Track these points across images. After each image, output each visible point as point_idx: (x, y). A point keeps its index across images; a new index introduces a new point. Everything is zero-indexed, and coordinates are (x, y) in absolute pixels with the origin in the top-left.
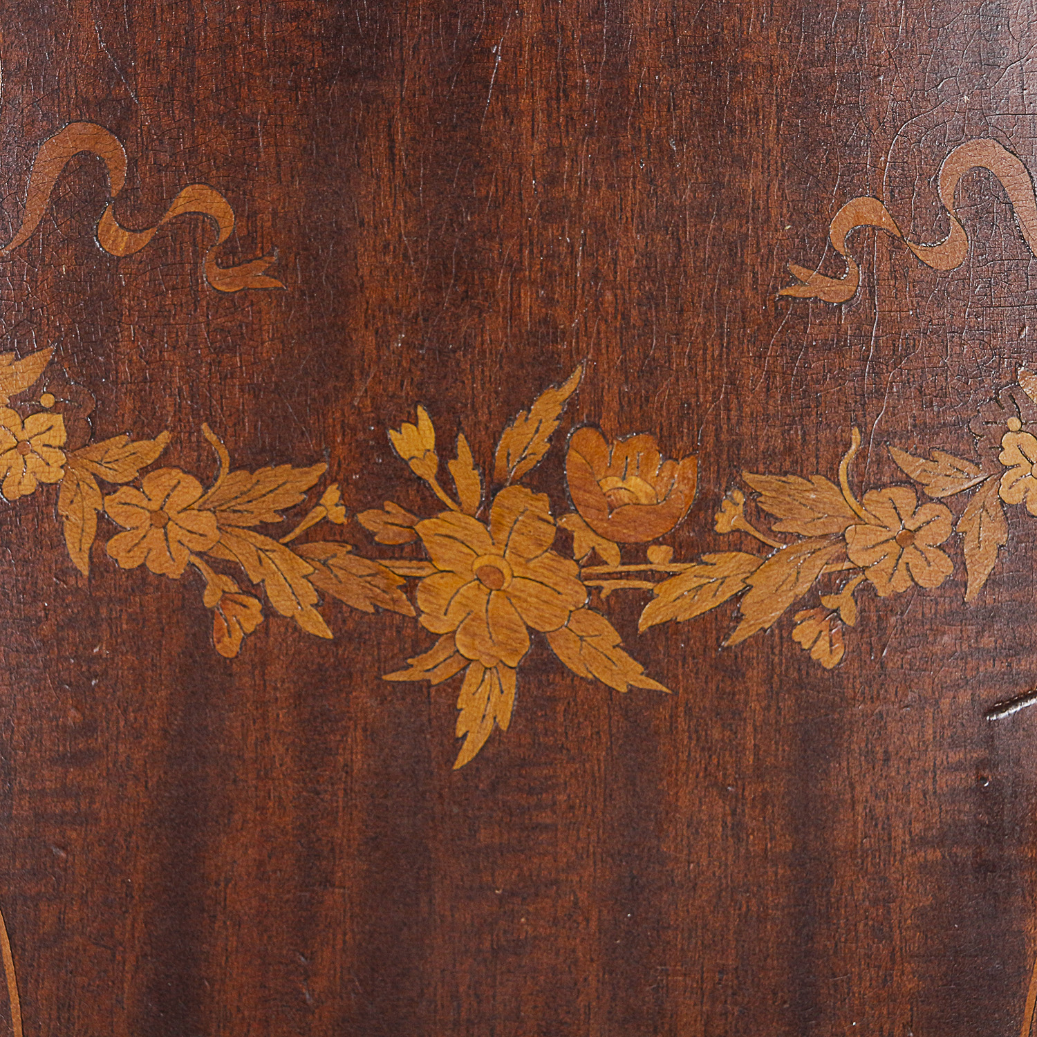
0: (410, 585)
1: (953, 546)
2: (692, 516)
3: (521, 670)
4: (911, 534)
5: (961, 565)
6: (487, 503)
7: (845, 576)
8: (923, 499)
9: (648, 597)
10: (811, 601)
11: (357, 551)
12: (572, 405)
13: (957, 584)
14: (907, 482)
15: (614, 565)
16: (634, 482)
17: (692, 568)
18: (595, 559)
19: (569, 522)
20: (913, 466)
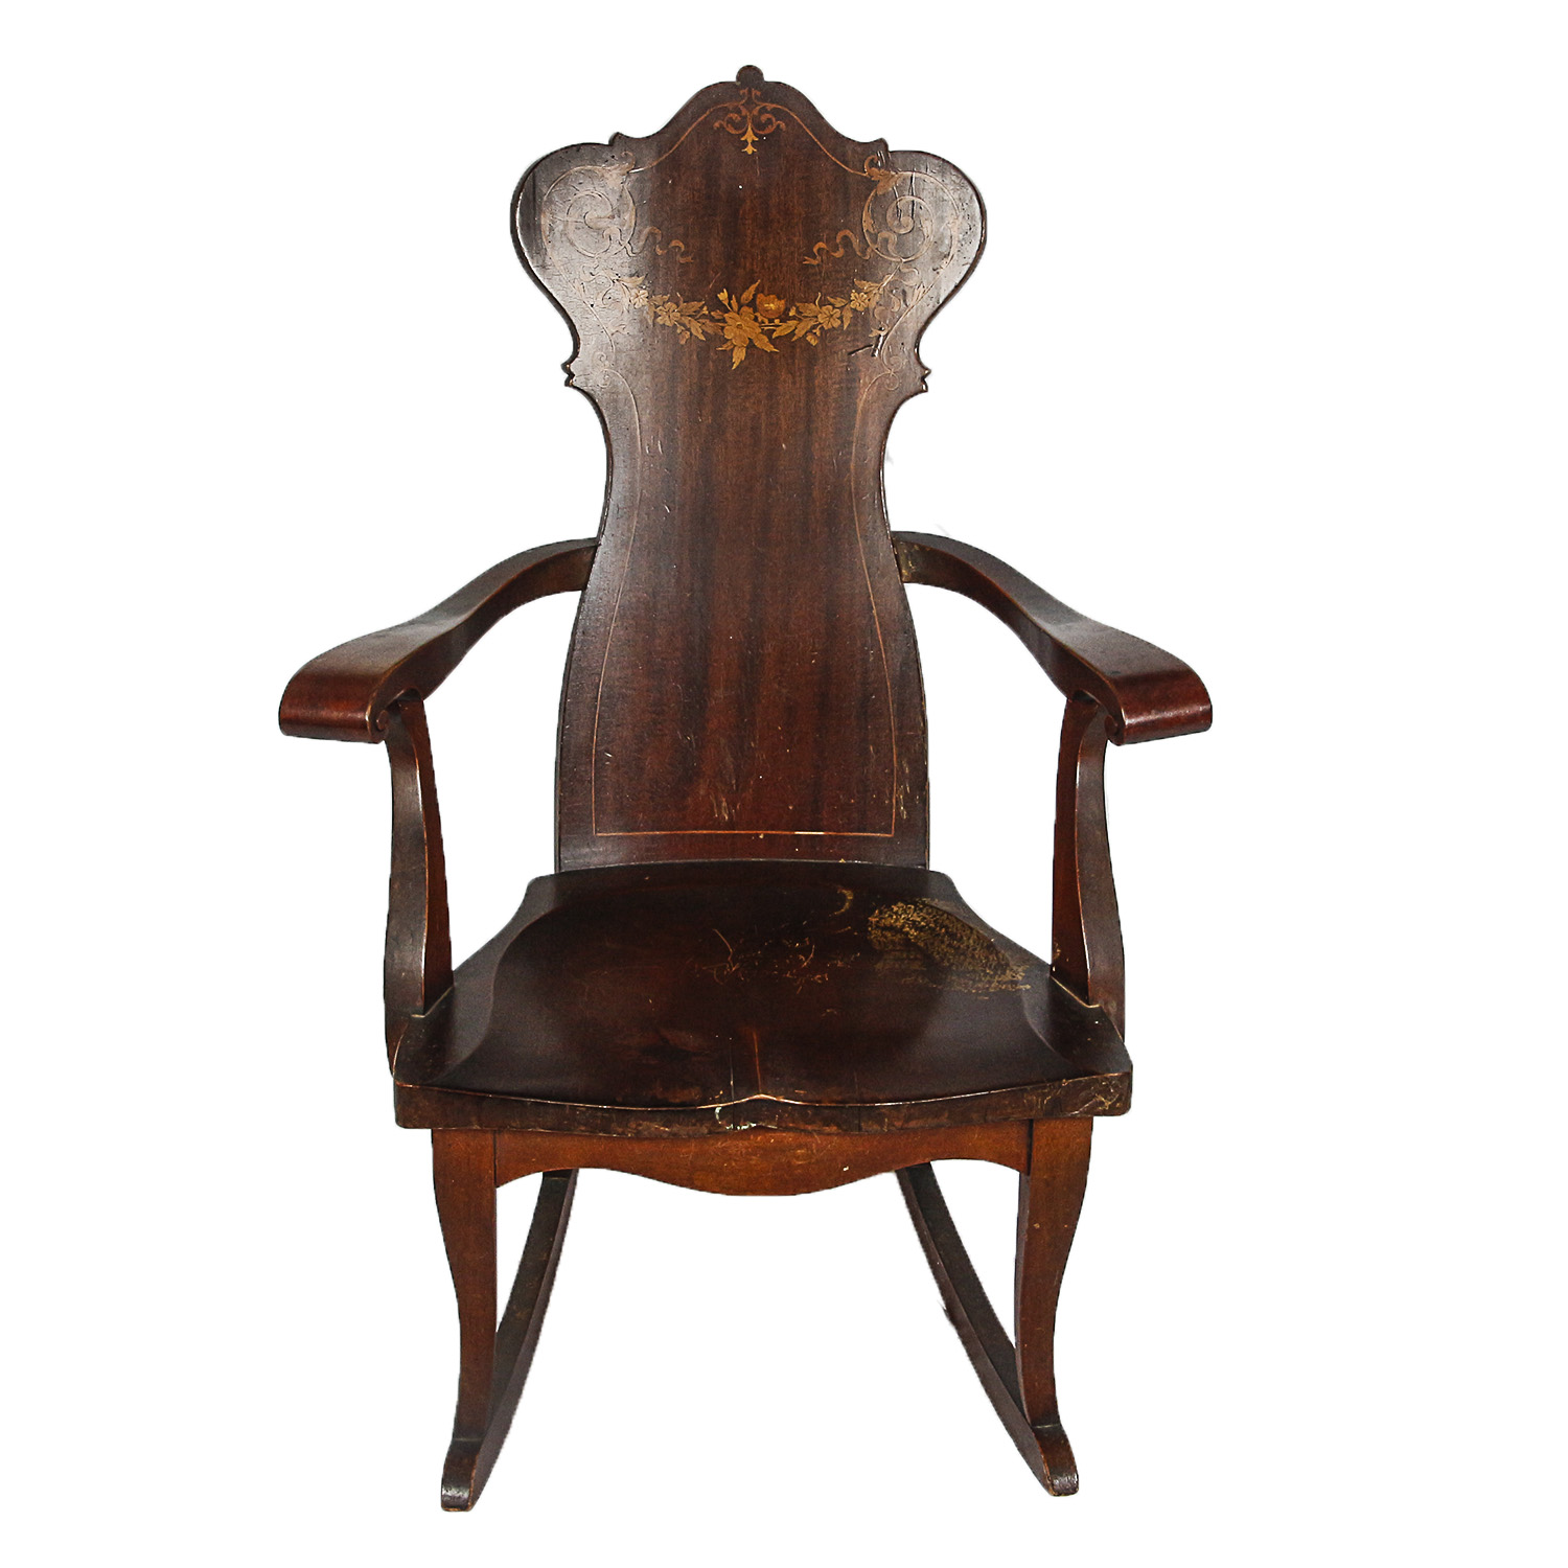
0: (723, 328)
1: (841, 318)
2: (784, 313)
3: (747, 348)
4: (832, 316)
5: (842, 322)
6: (739, 309)
7: (818, 325)
8: (834, 308)
9: (774, 331)
10: (810, 331)
11: (711, 321)
12: (757, 288)
13: (842, 326)
14: (830, 304)
15: (767, 323)
16: (772, 305)
17: (784, 325)
18: (763, 322)
19: (758, 314)
20: (832, 300)
